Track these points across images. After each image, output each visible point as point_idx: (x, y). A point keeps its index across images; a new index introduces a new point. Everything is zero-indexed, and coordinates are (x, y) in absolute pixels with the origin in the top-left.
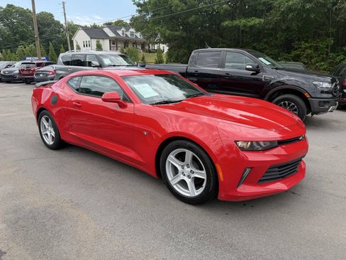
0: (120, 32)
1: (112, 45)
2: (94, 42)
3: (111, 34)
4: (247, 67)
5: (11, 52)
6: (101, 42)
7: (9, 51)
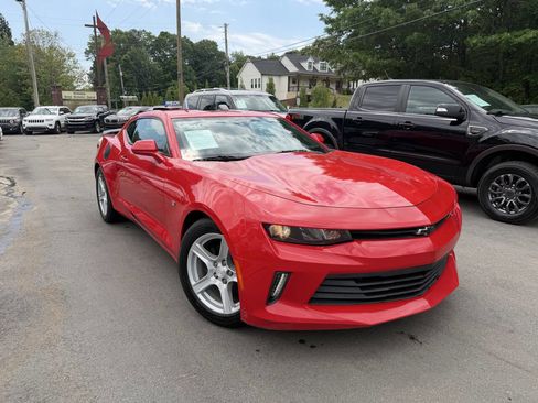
0: (305, 65)
1: (292, 85)
2: (266, 80)
3: (292, 68)
4: (439, 110)
5: (160, 94)
6: (275, 79)
7: (155, 94)
